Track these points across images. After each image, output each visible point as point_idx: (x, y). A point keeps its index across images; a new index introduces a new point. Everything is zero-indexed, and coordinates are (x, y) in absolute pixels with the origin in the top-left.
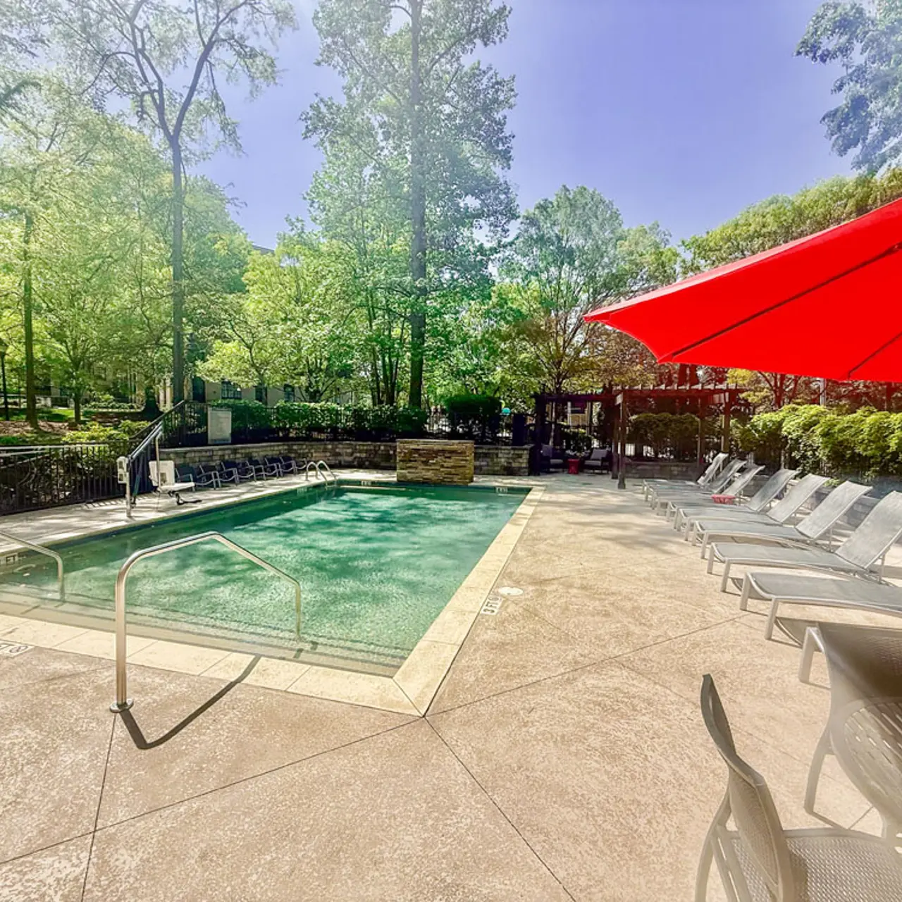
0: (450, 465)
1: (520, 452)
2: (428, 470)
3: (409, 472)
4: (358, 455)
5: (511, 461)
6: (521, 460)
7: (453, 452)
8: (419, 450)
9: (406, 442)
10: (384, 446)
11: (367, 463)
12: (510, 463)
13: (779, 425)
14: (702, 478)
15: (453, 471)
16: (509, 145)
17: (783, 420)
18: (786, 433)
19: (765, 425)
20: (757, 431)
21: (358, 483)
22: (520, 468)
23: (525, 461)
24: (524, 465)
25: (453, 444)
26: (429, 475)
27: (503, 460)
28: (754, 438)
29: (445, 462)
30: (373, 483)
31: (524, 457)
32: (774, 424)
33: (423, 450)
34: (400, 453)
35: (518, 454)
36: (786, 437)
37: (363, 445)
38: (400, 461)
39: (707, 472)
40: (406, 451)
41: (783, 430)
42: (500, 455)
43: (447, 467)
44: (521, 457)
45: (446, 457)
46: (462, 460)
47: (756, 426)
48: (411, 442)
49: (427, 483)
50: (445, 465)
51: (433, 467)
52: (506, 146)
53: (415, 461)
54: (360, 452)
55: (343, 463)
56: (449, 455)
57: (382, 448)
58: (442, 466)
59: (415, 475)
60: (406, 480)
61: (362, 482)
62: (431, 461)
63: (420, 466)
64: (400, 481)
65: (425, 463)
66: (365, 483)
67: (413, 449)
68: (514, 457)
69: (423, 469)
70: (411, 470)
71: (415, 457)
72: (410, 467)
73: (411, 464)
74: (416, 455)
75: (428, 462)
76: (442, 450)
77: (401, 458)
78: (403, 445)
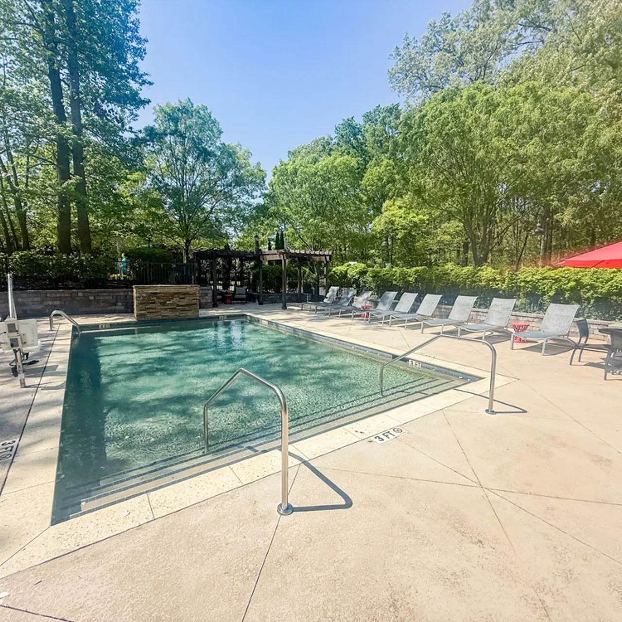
0: (184, 303)
1: (207, 292)
2: (166, 309)
3: (148, 313)
6: (207, 297)
7: (187, 294)
8: (156, 293)
9: (144, 288)
10: (83, 292)
13: (346, 272)
14: (325, 299)
15: (187, 308)
17: (347, 270)
19: (340, 273)
20: (337, 275)
21: (96, 326)
22: (206, 303)
23: (210, 298)
24: (209, 301)
25: (186, 288)
26: (169, 314)
29: (180, 302)
30: (112, 325)
31: (209, 295)
32: (344, 272)
33: (160, 293)
34: (139, 297)
35: (205, 294)
37: (56, 293)
38: (140, 304)
39: (327, 296)
40: (145, 295)
41: (349, 275)
43: (181, 306)
44: (207, 295)
45: (181, 298)
46: (194, 299)
47: (337, 273)
48: (149, 288)
49: (166, 320)
50: (180, 304)
51: (169, 307)
53: (154, 303)
55: (28, 312)
56: (183, 296)
57: (80, 294)
58: (178, 305)
59: (154, 314)
60: (146, 319)
61: (100, 326)
62: (168, 302)
63: (159, 307)
64: (141, 321)
65: (164, 304)
66: (104, 326)
67: (151, 293)
68: (203, 295)
69: (161, 309)
70: (151, 311)
71: (153, 300)
72: (149, 308)
73: (150, 306)
74: (154, 298)
75: (165, 303)
76: (177, 293)
77: (140, 301)
78: (140, 290)
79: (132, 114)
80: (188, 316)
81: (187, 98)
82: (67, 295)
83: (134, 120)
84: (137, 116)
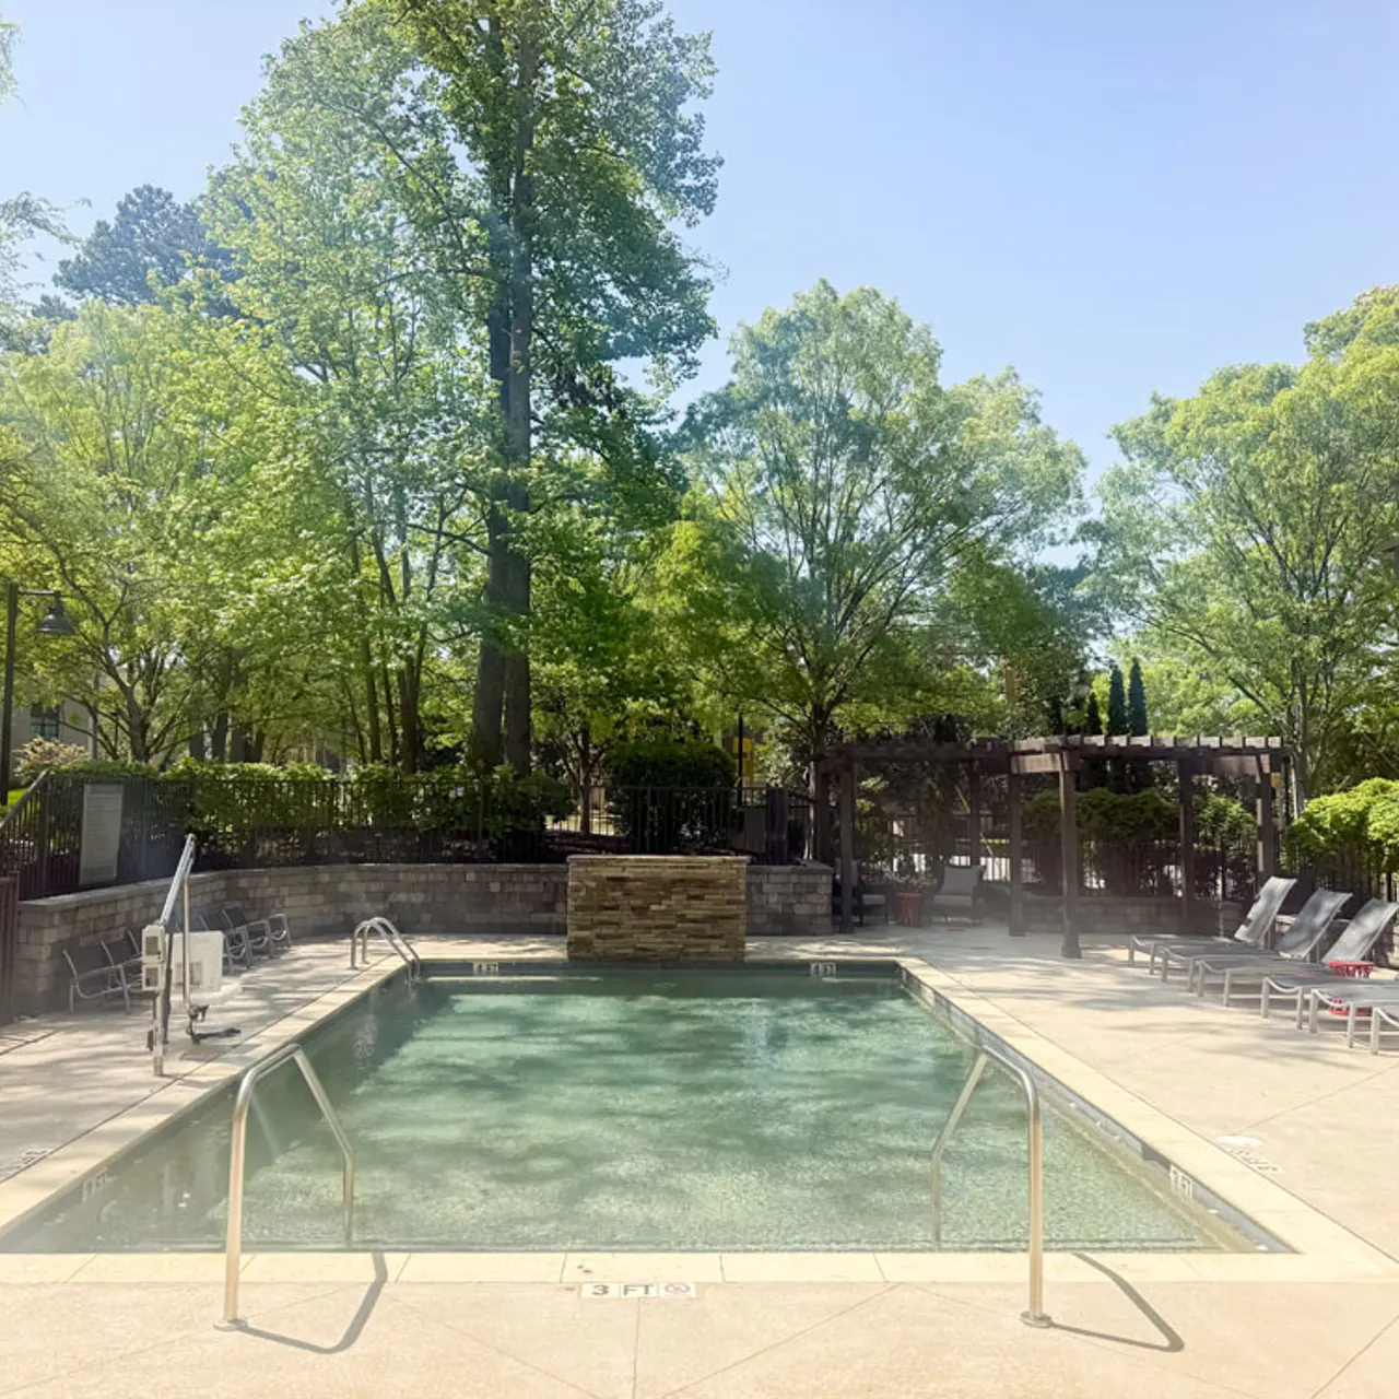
0: (700, 913)
1: (812, 880)
2: (648, 929)
3: (599, 936)
4: (402, 897)
5: (792, 900)
6: (813, 898)
7: (705, 884)
8: (624, 880)
9: (592, 863)
10: (477, 872)
11: (426, 918)
12: (791, 905)
13: (1362, 818)
14: (1243, 928)
15: (707, 927)
16: (712, 180)
17: (1367, 809)
18: (1376, 836)
19: (1336, 820)
20: (1320, 829)
21: (465, 967)
22: (812, 918)
23: (825, 899)
24: (820, 910)
25: (706, 866)
26: (652, 941)
27: (773, 899)
28: (1317, 843)
29: (687, 907)
30: (506, 967)
31: (820, 891)
32: (1353, 817)
33: (635, 880)
34: (577, 890)
35: (808, 885)
36: (1379, 842)
38: (578, 909)
39: (1250, 916)
40: (593, 884)
41: (1371, 828)
42: (767, 888)
43: (692, 921)
44: (815, 892)
45: (691, 898)
46: (729, 902)
47: (1319, 820)
48: (605, 863)
49: (645, 960)
50: (690, 914)
51: (659, 922)
52: (703, 180)
53: (615, 908)
54: (411, 888)
56: (697, 892)
57: (471, 877)
58: (682, 918)
59: (615, 943)
60: (590, 955)
61: (476, 967)
62: (653, 907)
63: (628, 921)
64: (577, 958)
65: (641, 911)
66: (484, 968)
67: (609, 879)
68: (798, 890)
69: (634, 927)
70: (605, 931)
71: (614, 899)
72: (602, 923)
73: (605, 916)
74: (618, 894)
75: (647, 908)
76: (682, 881)
77: (579, 902)
78: (581, 869)
79: (684, 362)
80: (713, 955)
81: (817, 282)
82: (441, 877)
83: (690, 377)
84: (695, 363)
